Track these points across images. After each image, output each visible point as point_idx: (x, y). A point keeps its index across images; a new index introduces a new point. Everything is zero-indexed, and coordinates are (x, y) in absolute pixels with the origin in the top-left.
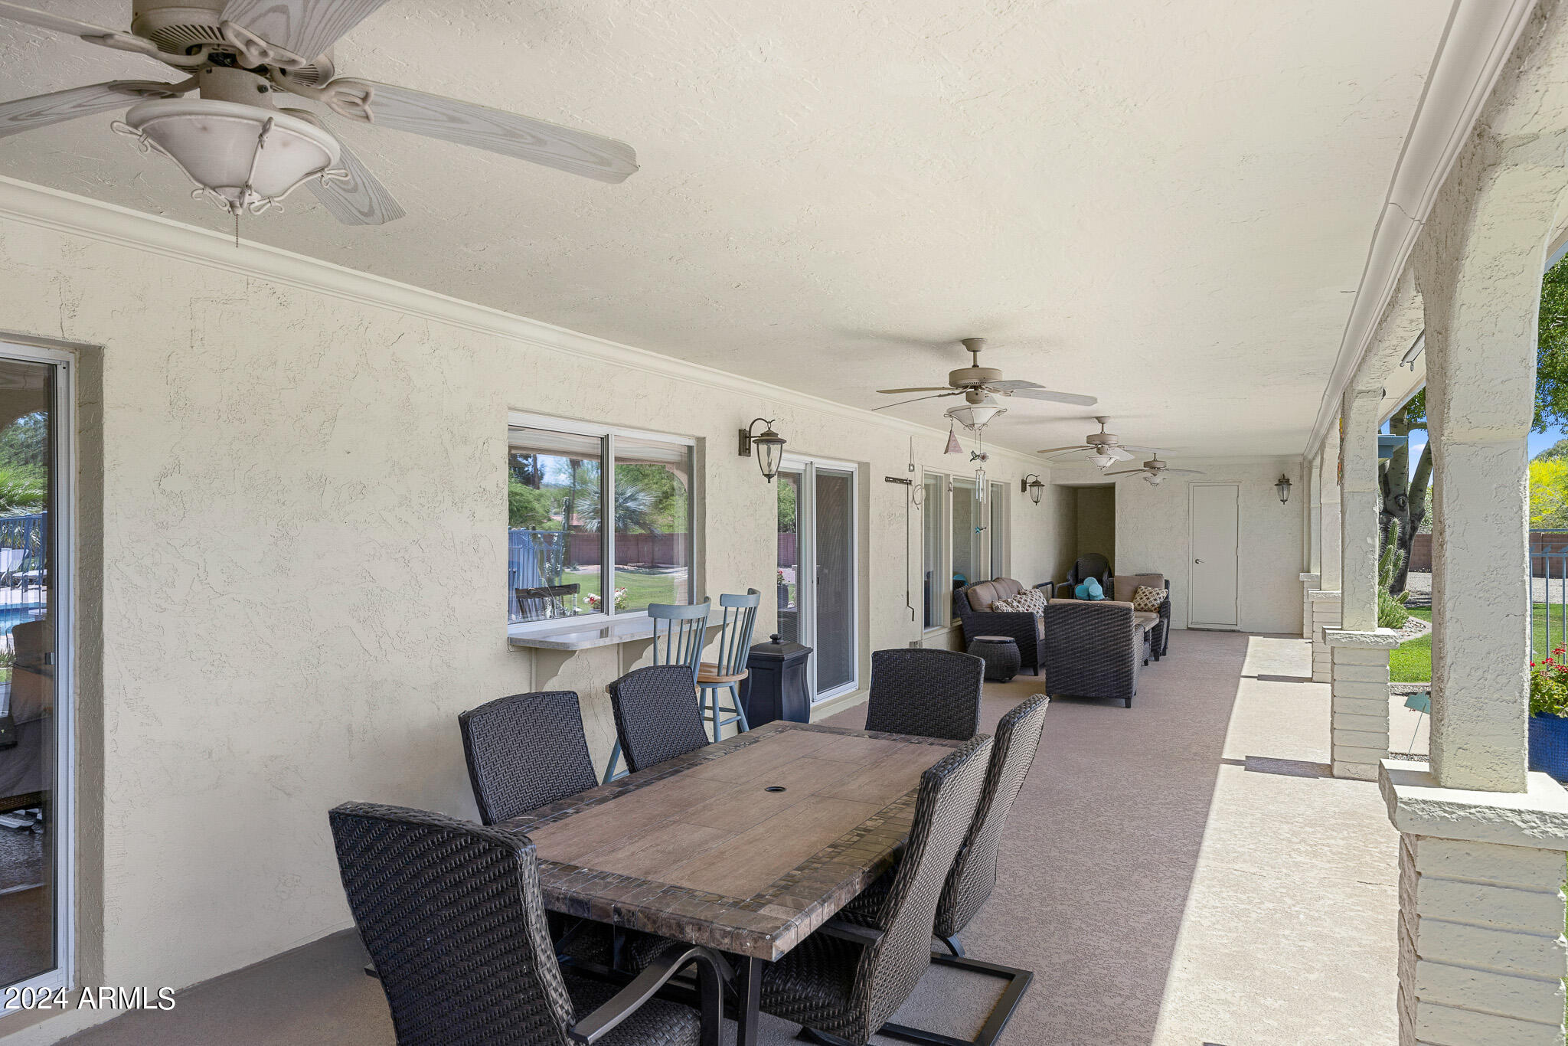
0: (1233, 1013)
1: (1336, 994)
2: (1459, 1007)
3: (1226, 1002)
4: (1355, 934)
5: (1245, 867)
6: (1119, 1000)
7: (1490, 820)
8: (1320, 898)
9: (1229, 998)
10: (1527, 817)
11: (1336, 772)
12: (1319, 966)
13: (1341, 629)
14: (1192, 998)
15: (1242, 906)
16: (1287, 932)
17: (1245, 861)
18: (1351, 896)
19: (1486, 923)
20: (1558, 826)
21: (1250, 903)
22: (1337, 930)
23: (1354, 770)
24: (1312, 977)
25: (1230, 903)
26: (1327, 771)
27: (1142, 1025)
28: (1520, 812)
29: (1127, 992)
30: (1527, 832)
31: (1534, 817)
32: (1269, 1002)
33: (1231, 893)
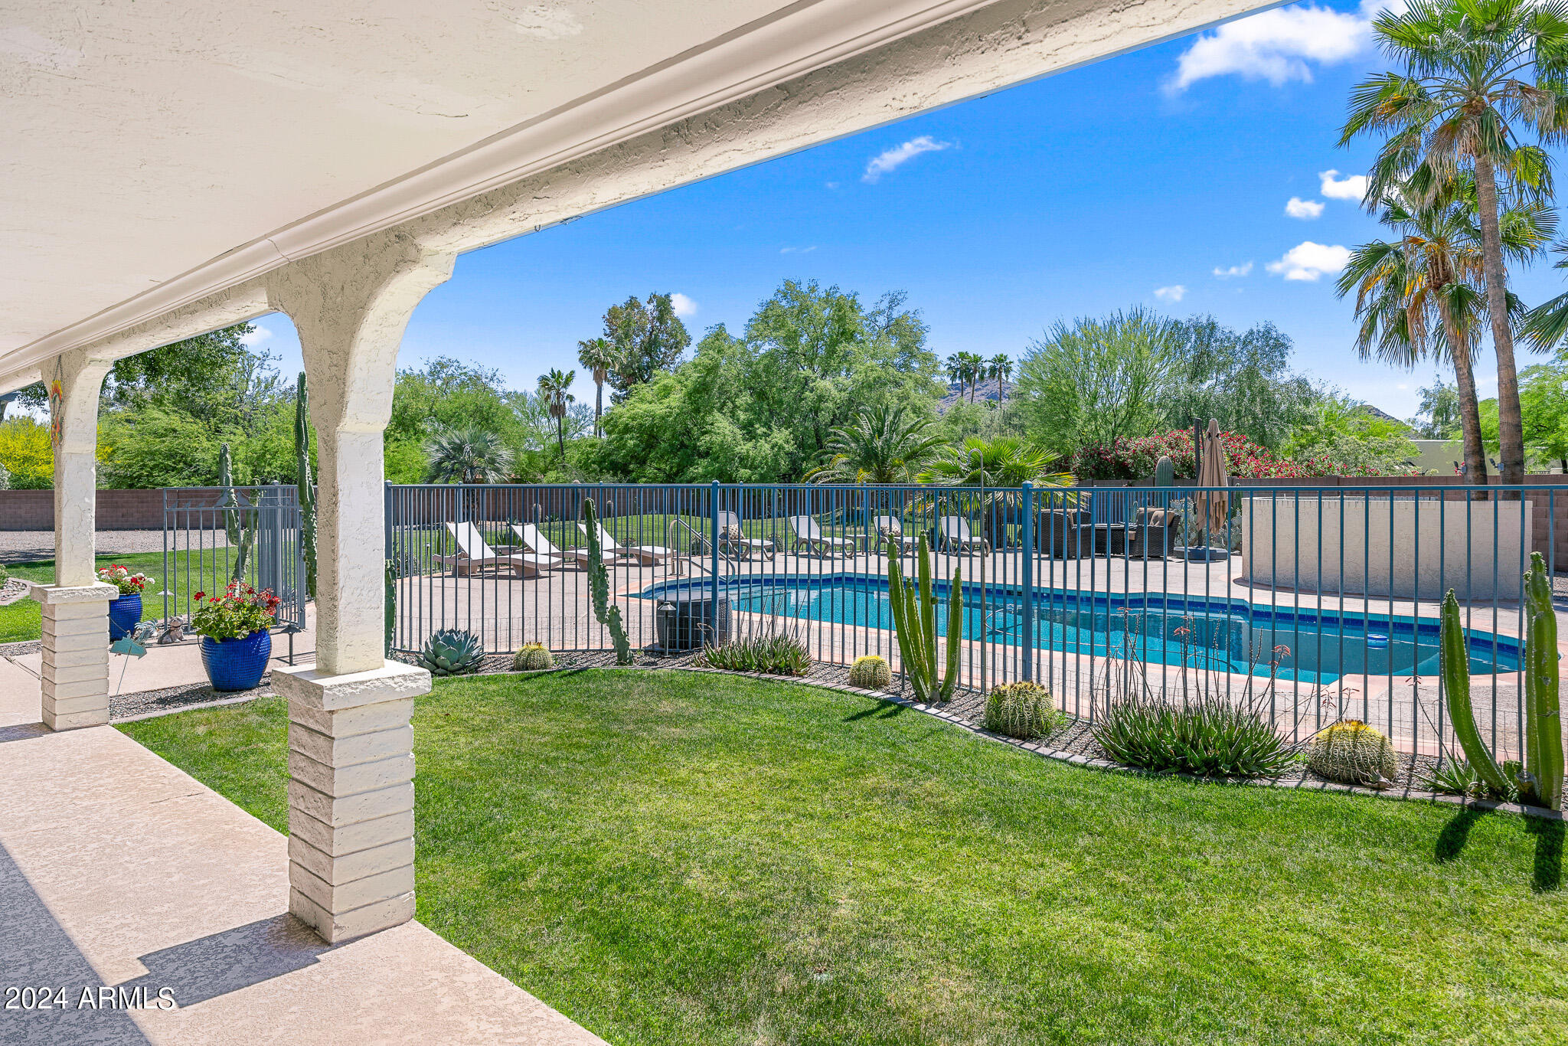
0: (136, 929)
1: (202, 882)
2: (357, 823)
3: (123, 925)
4: (180, 839)
5: (42, 826)
6: (25, 969)
7: (378, 687)
8: (131, 825)
9: (124, 921)
10: (396, 680)
11: (57, 726)
12: (173, 870)
13: (58, 586)
14: (92, 936)
15: (70, 856)
16: (127, 858)
17: (35, 822)
18: (154, 815)
19: (372, 758)
20: (413, 681)
21: (74, 850)
22: (165, 841)
23: (75, 720)
24: (175, 878)
25: (56, 857)
26: (46, 727)
27: (67, 975)
28: (393, 678)
29: (26, 960)
30: (398, 689)
31: (400, 679)
32: (158, 909)
33: (49, 850)
